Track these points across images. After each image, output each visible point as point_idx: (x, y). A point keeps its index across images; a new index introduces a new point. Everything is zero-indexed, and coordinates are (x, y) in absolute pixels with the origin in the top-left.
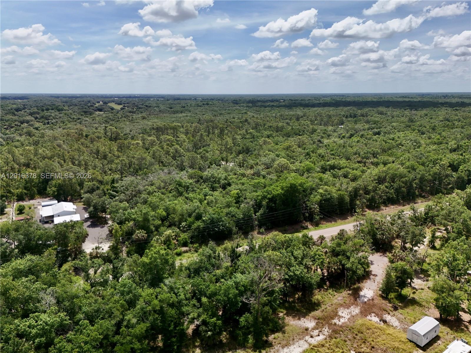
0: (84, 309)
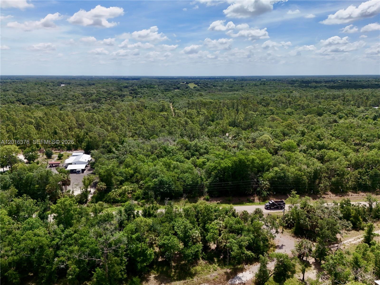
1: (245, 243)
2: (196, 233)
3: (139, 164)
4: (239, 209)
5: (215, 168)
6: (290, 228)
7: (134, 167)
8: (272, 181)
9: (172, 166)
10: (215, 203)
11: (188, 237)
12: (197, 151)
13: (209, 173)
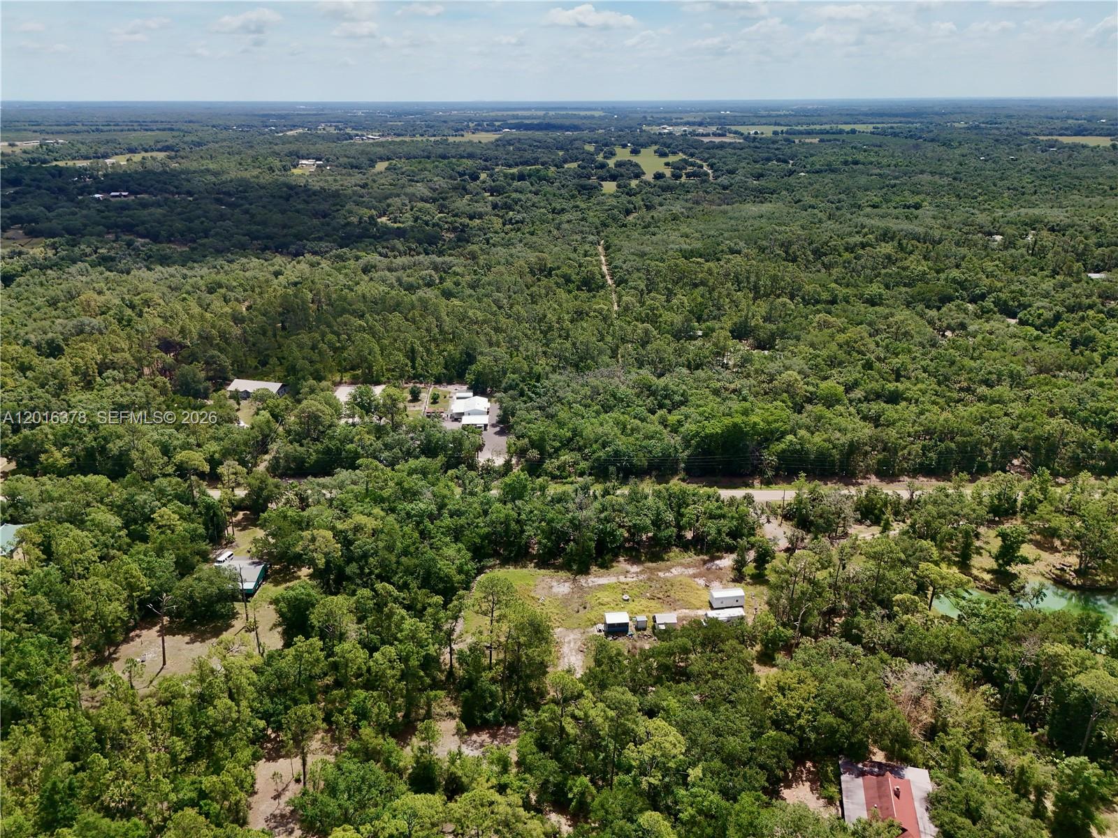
0: (449, 507)
1: (726, 529)
2: (670, 517)
3: (579, 422)
4: (725, 494)
5: (698, 433)
6: (791, 520)
7: (571, 426)
8: (782, 456)
9: (629, 427)
10: (695, 486)
11: (661, 519)
12: (666, 397)
13: (687, 442)
